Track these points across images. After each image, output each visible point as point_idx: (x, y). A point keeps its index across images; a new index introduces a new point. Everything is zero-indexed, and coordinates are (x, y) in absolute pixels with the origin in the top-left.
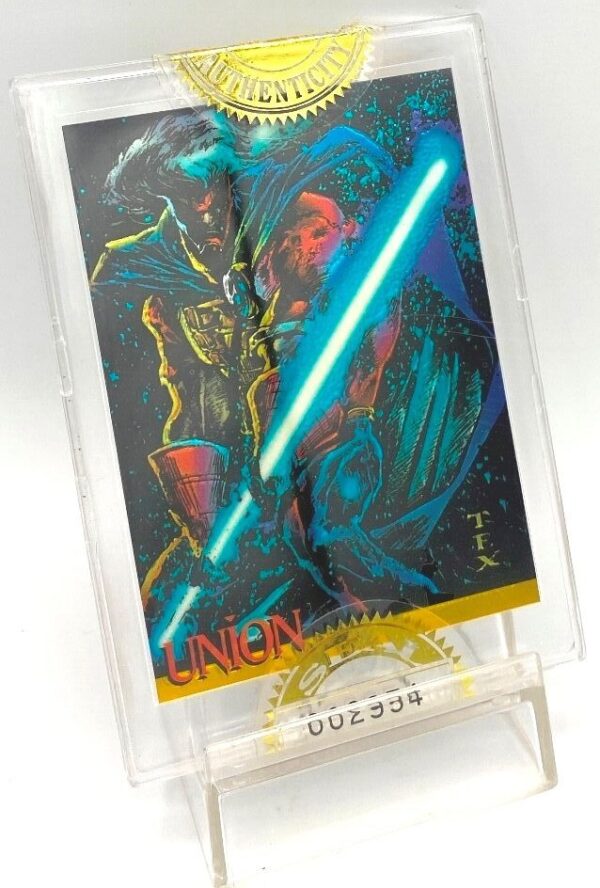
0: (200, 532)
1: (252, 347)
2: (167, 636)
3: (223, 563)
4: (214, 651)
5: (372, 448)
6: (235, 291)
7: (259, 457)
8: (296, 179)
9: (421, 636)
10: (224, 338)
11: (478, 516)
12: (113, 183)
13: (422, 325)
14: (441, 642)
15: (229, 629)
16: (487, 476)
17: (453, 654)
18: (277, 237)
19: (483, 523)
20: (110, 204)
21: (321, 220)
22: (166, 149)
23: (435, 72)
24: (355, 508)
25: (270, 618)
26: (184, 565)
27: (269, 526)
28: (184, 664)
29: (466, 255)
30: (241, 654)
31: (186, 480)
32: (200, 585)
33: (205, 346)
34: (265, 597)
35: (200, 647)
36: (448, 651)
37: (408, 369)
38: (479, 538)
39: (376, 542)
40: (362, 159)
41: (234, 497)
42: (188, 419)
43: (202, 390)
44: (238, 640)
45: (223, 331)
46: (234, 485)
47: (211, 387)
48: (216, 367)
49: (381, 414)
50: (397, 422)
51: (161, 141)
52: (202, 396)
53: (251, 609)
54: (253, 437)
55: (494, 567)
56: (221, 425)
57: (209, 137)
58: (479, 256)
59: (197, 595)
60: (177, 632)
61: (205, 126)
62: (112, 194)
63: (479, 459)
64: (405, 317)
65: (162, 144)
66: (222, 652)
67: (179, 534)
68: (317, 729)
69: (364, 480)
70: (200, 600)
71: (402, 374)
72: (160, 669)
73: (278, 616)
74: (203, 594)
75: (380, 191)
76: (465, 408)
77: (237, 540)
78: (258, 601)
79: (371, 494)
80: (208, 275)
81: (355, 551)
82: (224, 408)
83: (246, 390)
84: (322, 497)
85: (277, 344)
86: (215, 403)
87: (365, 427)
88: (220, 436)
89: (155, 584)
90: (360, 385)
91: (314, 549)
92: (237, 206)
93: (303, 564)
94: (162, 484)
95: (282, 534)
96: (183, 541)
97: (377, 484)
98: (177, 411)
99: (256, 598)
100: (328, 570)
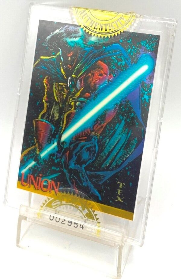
0: (40, 147)
2: (24, 171)
3: (44, 159)
4: (34, 182)
5: (95, 147)
6: (70, 83)
7: (62, 134)
8: (99, 55)
9: (90, 209)
10: (63, 96)
11: (121, 184)
12: (47, 40)
13: (123, 115)
14: (96, 215)
15: (40, 178)
16: (129, 173)
17: (98, 221)
18: (88, 72)
19: (122, 187)
20: (45, 46)
21: (102, 71)
22: (64, 35)
23: (154, 35)
24: (84, 162)
25: (51, 181)
27: (59, 155)
28: (25, 181)
29: (145, 99)
30: (41, 186)
31: (41, 131)
33: (58, 96)
34: (52, 174)
35: (31, 178)
36: (97, 219)
37: (114, 128)
38: (119, 190)
39: (88, 175)
40: (121, 57)
41: (52, 142)
42: (47, 115)
43: (53, 108)
44: (41, 182)
45: (64, 93)
46: (53, 139)
47: (56, 108)
48: (59, 103)
49: (101, 138)
50: (105, 143)
51: (64, 32)
52: (52, 109)
53: (47, 176)
54: (62, 127)
55: (121, 202)
56: (55, 120)
57: (77, 35)
58: (149, 102)
59: (34, 164)
60: (26, 171)
61: (77, 31)
62: (46, 43)
63: (127, 166)
64: (119, 111)
65: (64, 33)
66: (36, 183)
67: (35, 145)
68: (52, 218)
69: (90, 155)
70: (35, 166)
71: (112, 128)
72: (20, 179)
73: (53, 181)
74: (36, 165)
75: (124, 68)
76: (128, 148)
77: (49, 154)
78: (49, 174)
79: (90, 160)
80: (64, 76)
81: (81, 175)
82: (57, 116)
83: (65, 113)
84: (76, 154)
85: (78, 103)
86: (55, 113)
87: (95, 139)
88: (54, 123)
89: (25, 155)
90: (98, 126)
91: (69, 168)
92: (79, 58)
93: (65, 170)
94: (35, 129)
95: (62, 159)
96: (35, 148)
97: (93, 158)
98: (45, 111)
99: (49, 173)
100: (71, 176)
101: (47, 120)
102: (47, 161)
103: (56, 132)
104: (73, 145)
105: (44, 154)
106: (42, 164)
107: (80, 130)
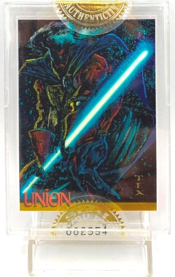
0: (42, 160)
1: (69, 103)
2: (26, 190)
3: (47, 172)
4: (40, 199)
5: (104, 145)
6: (66, 83)
7: (65, 140)
8: (93, 49)
9: (110, 212)
10: (60, 98)
11: (139, 176)
12: (31, 41)
13: (129, 106)
14: (118, 216)
15: (46, 193)
16: (145, 164)
17: (121, 221)
18: (84, 67)
19: (141, 179)
20: (29, 47)
21: (99, 64)
22: (51, 32)
23: (149, 20)
24: (96, 164)
25: (60, 193)
26: (35, 169)
27: (65, 163)
28: (30, 201)
29: (150, 86)
30: (49, 202)
31: (40, 142)
32: (39, 177)
33: (53, 99)
35: (36, 196)
36: (120, 219)
37: (122, 120)
38: (138, 184)
39: (101, 177)
40: (117, 46)
41: (55, 151)
42: (43, 122)
43: (50, 114)
44: (49, 197)
45: (60, 95)
46: (55, 147)
47: (53, 113)
48: (56, 107)
49: (109, 134)
50: (115, 138)
51: (50, 29)
52: (49, 116)
53: (55, 189)
54: (64, 132)
55: (142, 195)
56: (54, 126)
57: (65, 30)
58: (155, 87)
59: (37, 180)
60: (29, 190)
61: (65, 27)
62: (30, 45)
63: (142, 157)
64: (124, 103)
65: (50, 30)
66: (43, 200)
67: (35, 158)
68: (69, 233)
69: (100, 155)
70: (39, 182)
71: (120, 122)
72: (22, 200)
73: (63, 193)
74: (39, 180)
75: (122, 58)
76: (141, 138)
77: (53, 165)
78: (57, 187)
79: (102, 160)
80: (58, 76)
81: (93, 178)
82: (56, 121)
83: (64, 116)
84: (84, 157)
85: (78, 103)
86: (53, 119)
87: (103, 137)
88: (53, 130)
89: (25, 173)
90: (104, 123)
91: (79, 174)
92: (71, 55)
93: (74, 178)
94: (32, 141)
95: (69, 167)
96: (35, 161)
97: (104, 158)
98: (40, 119)
99: (57, 185)
100: (82, 182)
101: (45, 128)
102: (52, 173)
103: (57, 140)
104: (79, 149)
105: (47, 166)
106: (46, 177)
107: (85, 131)
